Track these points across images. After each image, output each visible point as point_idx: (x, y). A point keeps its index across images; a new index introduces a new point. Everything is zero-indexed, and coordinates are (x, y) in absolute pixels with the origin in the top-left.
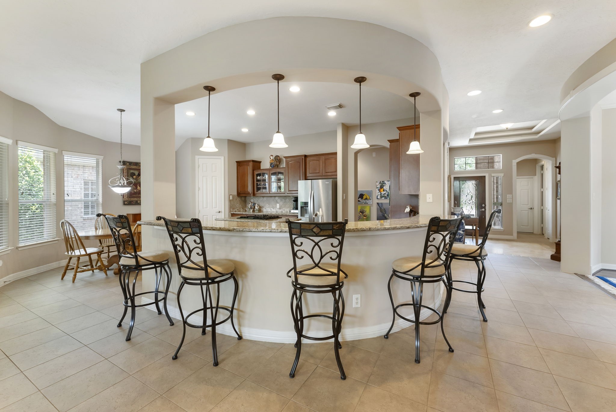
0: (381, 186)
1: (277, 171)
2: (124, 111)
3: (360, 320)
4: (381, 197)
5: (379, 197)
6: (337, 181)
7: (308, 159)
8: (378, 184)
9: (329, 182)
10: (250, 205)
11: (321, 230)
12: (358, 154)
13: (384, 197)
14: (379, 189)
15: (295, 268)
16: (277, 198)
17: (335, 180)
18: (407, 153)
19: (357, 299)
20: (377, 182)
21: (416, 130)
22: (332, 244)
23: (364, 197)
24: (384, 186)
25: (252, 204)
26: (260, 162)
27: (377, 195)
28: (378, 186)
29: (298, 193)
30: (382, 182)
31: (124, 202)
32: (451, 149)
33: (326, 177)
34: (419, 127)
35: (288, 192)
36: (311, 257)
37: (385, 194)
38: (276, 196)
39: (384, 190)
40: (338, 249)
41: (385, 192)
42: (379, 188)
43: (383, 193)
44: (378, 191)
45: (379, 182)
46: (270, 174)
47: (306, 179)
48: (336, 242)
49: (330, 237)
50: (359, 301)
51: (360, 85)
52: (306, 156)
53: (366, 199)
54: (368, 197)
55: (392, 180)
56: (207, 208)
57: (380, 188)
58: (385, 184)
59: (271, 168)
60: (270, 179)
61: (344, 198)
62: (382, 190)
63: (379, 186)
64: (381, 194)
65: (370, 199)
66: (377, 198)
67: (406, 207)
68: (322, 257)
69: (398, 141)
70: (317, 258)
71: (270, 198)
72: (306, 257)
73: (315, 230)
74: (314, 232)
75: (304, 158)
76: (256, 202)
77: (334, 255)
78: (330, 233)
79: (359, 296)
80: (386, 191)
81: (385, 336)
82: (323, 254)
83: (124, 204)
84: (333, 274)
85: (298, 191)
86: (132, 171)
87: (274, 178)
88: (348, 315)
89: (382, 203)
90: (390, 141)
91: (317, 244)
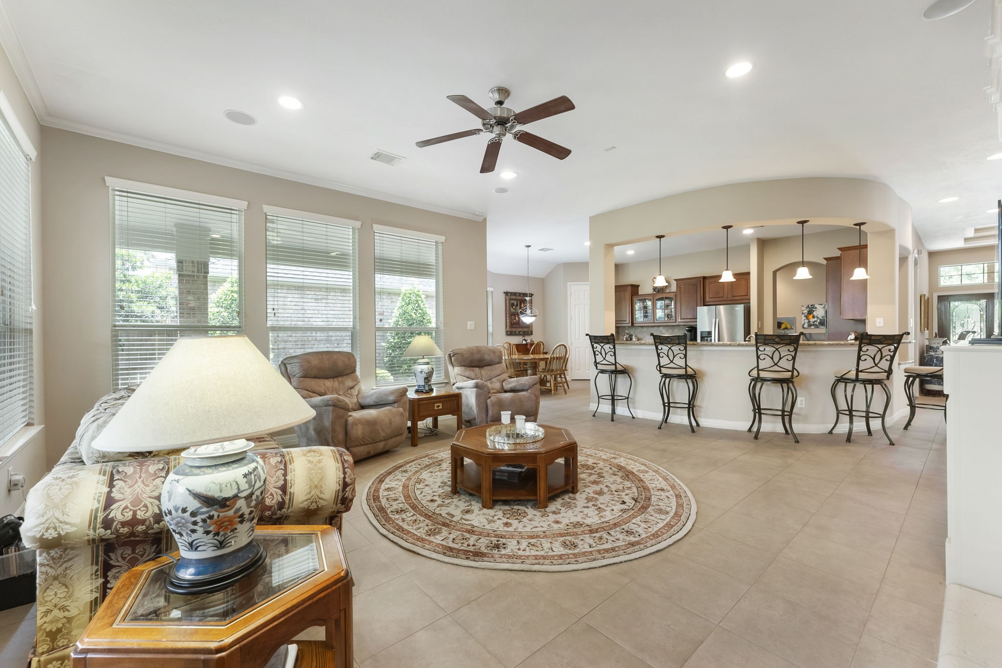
0: (809, 312)
1: (664, 296)
2: (530, 246)
3: (805, 419)
4: (810, 326)
5: (806, 326)
6: (750, 306)
7: (707, 281)
8: (804, 309)
9: (740, 309)
10: (625, 336)
11: (781, 340)
12: (778, 273)
13: (813, 325)
14: (806, 316)
15: (758, 367)
16: (661, 328)
17: (748, 305)
18: (851, 279)
19: (802, 401)
20: (803, 306)
21: (861, 250)
22: (789, 350)
23: (783, 326)
24: (814, 311)
25: (628, 336)
26: (638, 286)
27: (803, 323)
28: (804, 312)
29: (696, 322)
30: (811, 305)
31: (507, 332)
32: (932, 254)
33: (732, 302)
34: (867, 247)
35: (679, 321)
36: (772, 358)
37: (815, 321)
38: (660, 326)
39: (813, 317)
40: (793, 354)
41: (816, 319)
42: (806, 314)
43: (812, 320)
44: (804, 318)
45: (805, 306)
46: (655, 300)
47: (704, 305)
48: (792, 349)
49: (787, 344)
50: (804, 403)
51: (803, 226)
52: (704, 278)
53: (786, 328)
54: (789, 326)
55: (830, 304)
56: (579, 339)
57: (808, 314)
58: (816, 308)
59: (654, 292)
60: (654, 305)
61: (760, 325)
62: (811, 316)
63: (806, 312)
64: (809, 321)
65: (792, 329)
66: (803, 328)
67: (850, 334)
68: (780, 358)
69: (839, 259)
70: (776, 360)
71: (652, 328)
72: (768, 359)
73: (776, 340)
74: (776, 341)
75: (702, 280)
76: (632, 333)
77: (790, 358)
78: (788, 341)
79: (803, 399)
80: (818, 317)
81: (829, 433)
82: (782, 357)
83: (507, 335)
84: (789, 371)
85: (697, 318)
86: (512, 302)
87: (659, 304)
88: (795, 414)
89: (810, 334)
90: (825, 259)
91: (777, 349)
